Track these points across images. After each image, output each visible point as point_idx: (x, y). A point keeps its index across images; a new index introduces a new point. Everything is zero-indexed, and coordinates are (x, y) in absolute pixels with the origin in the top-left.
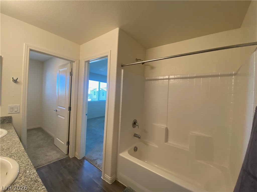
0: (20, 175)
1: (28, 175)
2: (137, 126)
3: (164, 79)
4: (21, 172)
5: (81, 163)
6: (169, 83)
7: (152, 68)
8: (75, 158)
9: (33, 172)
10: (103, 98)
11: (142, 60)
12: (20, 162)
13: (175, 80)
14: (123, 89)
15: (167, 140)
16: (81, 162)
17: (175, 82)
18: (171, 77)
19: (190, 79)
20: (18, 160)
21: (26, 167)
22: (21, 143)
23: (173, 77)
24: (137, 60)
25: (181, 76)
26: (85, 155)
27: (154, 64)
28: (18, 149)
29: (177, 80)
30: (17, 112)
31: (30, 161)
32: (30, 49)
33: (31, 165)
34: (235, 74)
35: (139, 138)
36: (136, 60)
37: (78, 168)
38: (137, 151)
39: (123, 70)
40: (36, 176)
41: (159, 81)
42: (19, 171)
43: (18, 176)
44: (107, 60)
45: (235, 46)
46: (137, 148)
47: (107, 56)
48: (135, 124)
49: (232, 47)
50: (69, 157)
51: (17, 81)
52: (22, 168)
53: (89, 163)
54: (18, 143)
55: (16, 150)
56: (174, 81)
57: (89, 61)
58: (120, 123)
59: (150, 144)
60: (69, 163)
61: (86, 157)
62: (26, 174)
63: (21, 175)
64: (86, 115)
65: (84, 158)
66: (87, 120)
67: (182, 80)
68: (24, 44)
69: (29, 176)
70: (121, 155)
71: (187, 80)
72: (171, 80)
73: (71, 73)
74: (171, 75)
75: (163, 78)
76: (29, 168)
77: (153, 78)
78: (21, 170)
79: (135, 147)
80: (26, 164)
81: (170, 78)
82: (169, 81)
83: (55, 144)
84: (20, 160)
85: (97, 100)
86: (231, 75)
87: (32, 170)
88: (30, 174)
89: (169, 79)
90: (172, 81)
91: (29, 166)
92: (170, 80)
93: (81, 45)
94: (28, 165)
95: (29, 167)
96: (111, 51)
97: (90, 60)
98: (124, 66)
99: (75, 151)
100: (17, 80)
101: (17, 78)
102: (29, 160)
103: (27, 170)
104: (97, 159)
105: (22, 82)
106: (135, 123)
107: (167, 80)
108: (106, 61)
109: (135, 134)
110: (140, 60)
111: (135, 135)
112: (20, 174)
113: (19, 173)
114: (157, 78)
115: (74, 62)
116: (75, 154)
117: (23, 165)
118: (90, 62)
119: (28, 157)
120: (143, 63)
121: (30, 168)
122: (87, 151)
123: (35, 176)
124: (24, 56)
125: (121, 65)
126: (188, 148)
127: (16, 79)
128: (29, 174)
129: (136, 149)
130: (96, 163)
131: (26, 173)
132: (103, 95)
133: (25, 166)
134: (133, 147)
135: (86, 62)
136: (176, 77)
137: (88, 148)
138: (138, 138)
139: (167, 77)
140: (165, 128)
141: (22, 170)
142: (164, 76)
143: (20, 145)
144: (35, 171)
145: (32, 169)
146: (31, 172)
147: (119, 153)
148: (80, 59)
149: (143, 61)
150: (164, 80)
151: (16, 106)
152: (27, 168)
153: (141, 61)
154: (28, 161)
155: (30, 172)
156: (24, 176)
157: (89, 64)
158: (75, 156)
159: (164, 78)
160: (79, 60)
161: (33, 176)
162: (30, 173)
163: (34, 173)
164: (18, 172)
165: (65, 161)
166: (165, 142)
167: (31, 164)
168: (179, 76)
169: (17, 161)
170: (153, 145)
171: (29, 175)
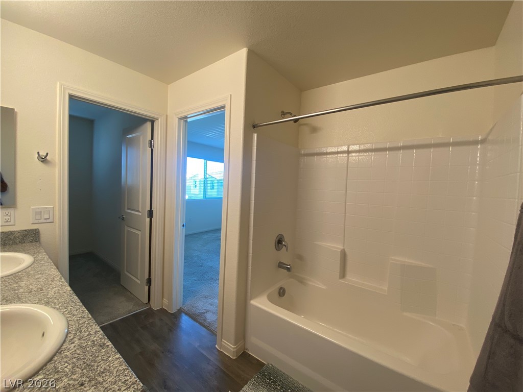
0: (70, 337)
1: (85, 335)
2: (284, 247)
3: (338, 153)
4: (72, 331)
5: (176, 320)
6: (349, 160)
7: (314, 130)
8: (163, 311)
9: (94, 331)
10: (213, 193)
11: (294, 114)
12: (67, 313)
13: (360, 154)
14: (256, 174)
15: (343, 275)
16: (176, 318)
17: (360, 157)
18: (352, 148)
19: (391, 152)
20: (62, 310)
21: (80, 322)
22: (62, 278)
23: (356, 147)
24: (284, 114)
25: (373, 145)
26: (183, 304)
27: (316, 122)
28: (59, 290)
29: (365, 154)
30: (48, 221)
31: (87, 311)
32: (69, 93)
33: (89, 317)
34: (483, 141)
35: (288, 269)
36: (282, 115)
37: (171, 330)
38: (284, 295)
39: (255, 136)
40: (100, 336)
41: (328, 156)
42: (68, 329)
43: (66, 337)
44: (224, 114)
45: (484, 84)
46: (284, 291)
47: (224, 107)
48: (281, 244)
49: (477, 85)
50: (150, 309)
51: (46, 160)
52: (73, 324)
53: (190, 320)
54: (58, 278)
55: (57, 292)
56: (358, 156)
57: (186, 117)
58: (251, 241)
59: (310, 283)
60: (151, 321)
61: (185, 308)
62: (82, 334)
63: (72, 336)
64: (183, 226)
65: (180, 311)
66: (185, 236)
67: (376, 153)
68: (58, 83)
69: (88, 337)
70: (254, 302)
71: (385, 153)
72: (353, 154)
73: (151, 142)
74: (353, 145)
75: (336, 151)
76: (87, 322)
77: (316, 151)
78: (71, 327)
79: (281, 288)
80: (80, 316)
81: (350, 149)
82: (348, 157)
83: (121, 283)
84: (66, 309)
85: (201, 197)
86: (476, 143)
87: (93, 327)
88: (89, 334)
89: (348, 152)
90: (354, 156)
91: (85, 320)
92: (350, 155)
93: (169, 86)
94: (84, 317)
95: (85, 322)
96: (231, 95)
97: (188, 116)
98: (258, 126)
99: (163, 297)
100: (48, 158)
101: (47, 154)
102: (84, 308)
103: (82, 326)
104: (207, 311)
105: (57, 161)
106: (279, 242)
107: (344, 155)
108: (223, 116)
109: (280, 262)
110: (291, 114)
111: (281, 265)
112: (70, 335)
113: (68, 333)
114: (324, 150)
115: (157, 119)
116: (162, 302)
117: (73, 318)
118: (189, 120)
119: (81, 304)
120: (296, 121)
121: (89, 324)
122: (185, 297)
123: (98, 337)
124: (58, 108)
125: (251, 126)
126: (387, 289)
127: (45, 154)
128: (87, 333)
129: (282, 292)
130: (205, 320)
131: (81, 332)
132: (213, 188)
133: (77, 320)
134: (276, 288)
135: (180, 119)
136: (362, 147)
137: (188, 292)
138: (286, 271)
139: (345, 148)
140: (340, 251)
141: (74, 327)
142: (338, 146)
143: (62, 282)
144: (98, 329)
145: (92, 324)
146: (91, 330)
147: (250, 300)
148: (168, 114)
149: (295, 116)
150: (339, 155)
151: (46, 208)
152: (83, 323)
153: (292, 117)
154: (82, 312)
155: (89, 330)
156: (78, 337)
157: (187, 124)
158: (163, 307)
159: (339, 150)
160: (167, 116)
161: (95, 336)
162: (90, 332)
163: (96, 332)
164: (66, 330)
165: (143, 316)
166: (340, 279)
167: (88, 315)
168: (368, 146)
169: (60, 311)
170: (317, 284)
171: (87, 335)
